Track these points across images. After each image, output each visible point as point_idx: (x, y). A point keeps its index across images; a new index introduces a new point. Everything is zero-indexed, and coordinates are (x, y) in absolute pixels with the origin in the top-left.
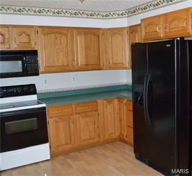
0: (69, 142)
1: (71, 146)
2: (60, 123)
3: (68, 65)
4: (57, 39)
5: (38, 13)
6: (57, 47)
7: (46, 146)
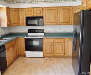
0: (51, 53)
1: (51, 54)
2: (48, 45)
3: (55, 23)
4: (51, 12)
5: (44, 2)
6: (51, 15)
7: (42, 52)
